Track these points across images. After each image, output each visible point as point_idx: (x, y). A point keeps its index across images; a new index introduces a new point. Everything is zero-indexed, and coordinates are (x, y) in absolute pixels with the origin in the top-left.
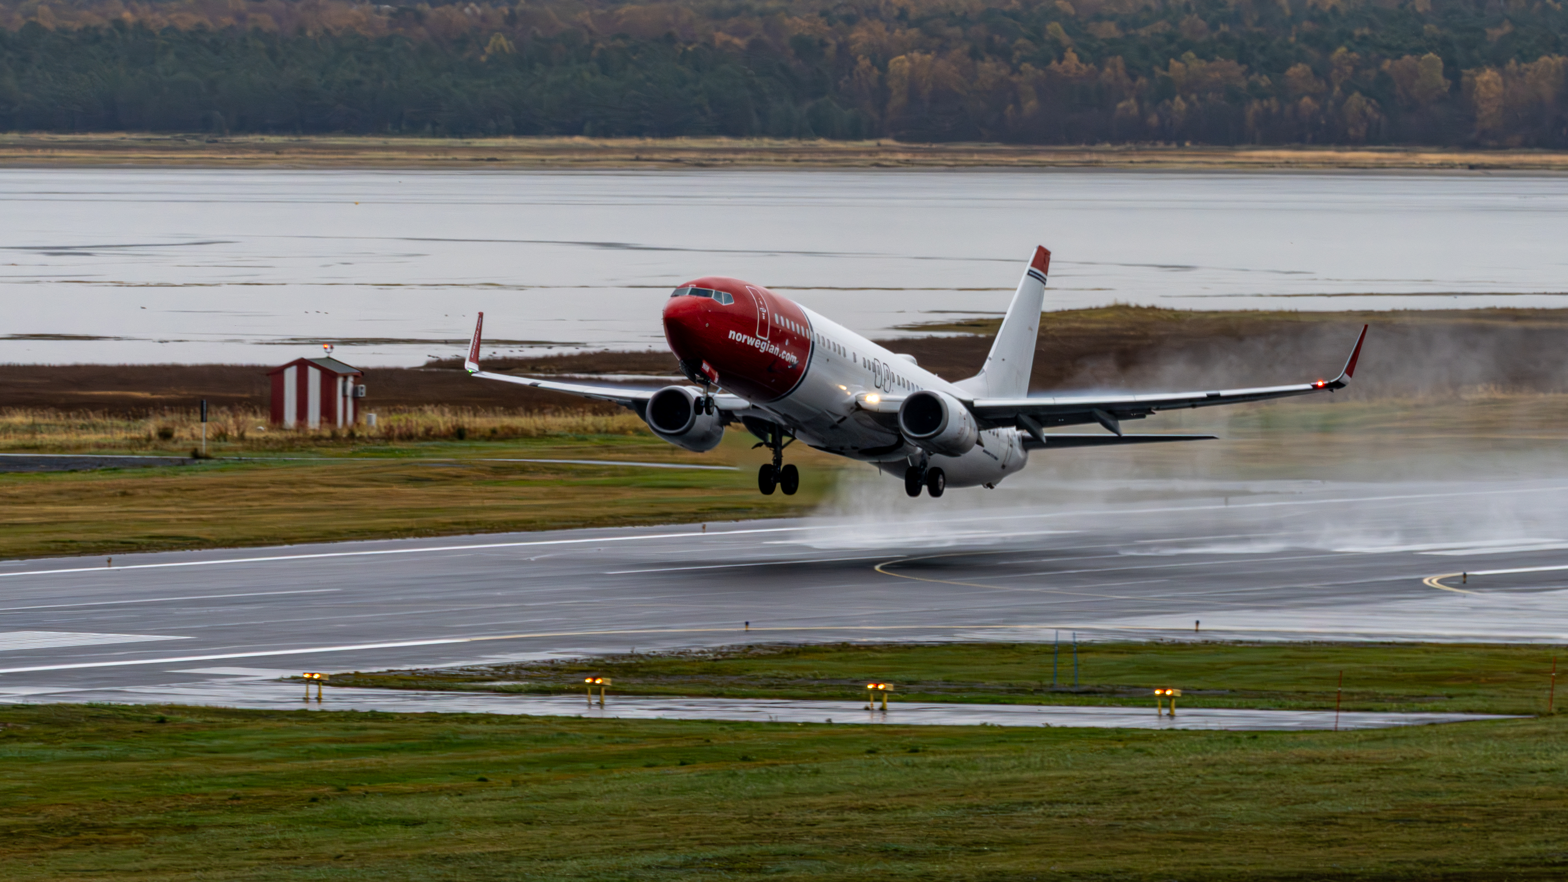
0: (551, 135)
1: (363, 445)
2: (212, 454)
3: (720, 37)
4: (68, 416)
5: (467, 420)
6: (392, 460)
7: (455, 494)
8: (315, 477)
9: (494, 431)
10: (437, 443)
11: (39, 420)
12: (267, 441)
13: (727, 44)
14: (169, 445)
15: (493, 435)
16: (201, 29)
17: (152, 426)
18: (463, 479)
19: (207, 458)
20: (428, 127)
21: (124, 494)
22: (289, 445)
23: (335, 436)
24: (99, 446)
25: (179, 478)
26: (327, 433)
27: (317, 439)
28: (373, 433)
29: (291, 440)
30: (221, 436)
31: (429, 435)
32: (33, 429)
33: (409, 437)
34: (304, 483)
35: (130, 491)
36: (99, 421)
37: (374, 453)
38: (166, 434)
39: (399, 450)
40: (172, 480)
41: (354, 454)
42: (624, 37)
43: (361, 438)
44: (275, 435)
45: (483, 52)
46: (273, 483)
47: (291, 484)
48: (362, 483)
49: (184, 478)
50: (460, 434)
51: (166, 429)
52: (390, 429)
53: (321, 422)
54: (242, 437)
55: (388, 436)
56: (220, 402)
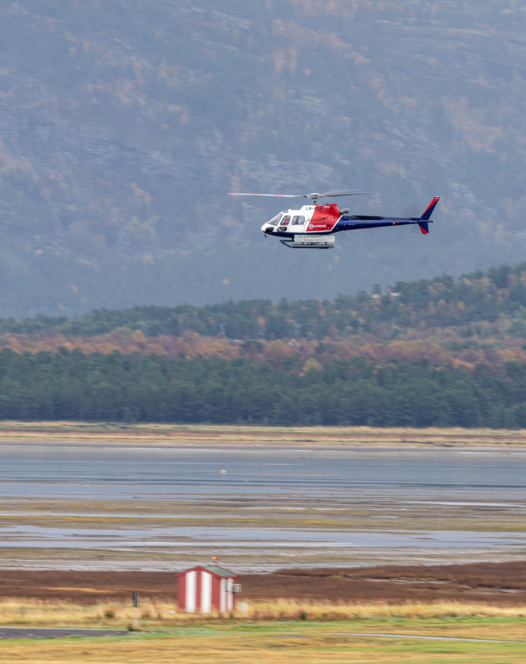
0: (345, 425)
1: (240, 624)
2: (141, 628)
3: (457, 362)
4: (44, 603)
5: (306, 607)
6: (260, 633)
7: (302, 655)
8: (209, 644)
9: (325, 615)
10: (287, 622)
11: (26, 605)
12: (177, 620)
13: (461, 367)
14: (111, 622)
15: (325, 618)
16: (117, 354)
17: (100, 610)
18: (307, 646)
19: (139, 631)
20: (266, 419)
21: (85, 653)
22: (191, 622)
23: (221, 618)
24: (67, 622)
25: (121, 643)
26: (215, 615)
27: (209, 619)
28: (246, 615)
29: (192, 620)
30: (146, 616)
31: (283, 617)
32: (22, 611)
33: (269, 618)
34: (202, 647)
35: (88, 651)
36: (65, 606)
37: (247, 629)
38: (110, 616)
39: (264, 627)
40: (116, 645)
41: (235, 629)
42: (394, 361)
43: (238, 619)
44: (182, 616)
45: (302, 371)
46: (183, 647)
47: (194, 648)
48: (239, 648)
49: (124, 643)
50: (303, 617)
51: (110, 612)
52: (257, 613)
53: (212, 608)
54: (159, 618)
55: (255, 618)
56: (144, 595)
